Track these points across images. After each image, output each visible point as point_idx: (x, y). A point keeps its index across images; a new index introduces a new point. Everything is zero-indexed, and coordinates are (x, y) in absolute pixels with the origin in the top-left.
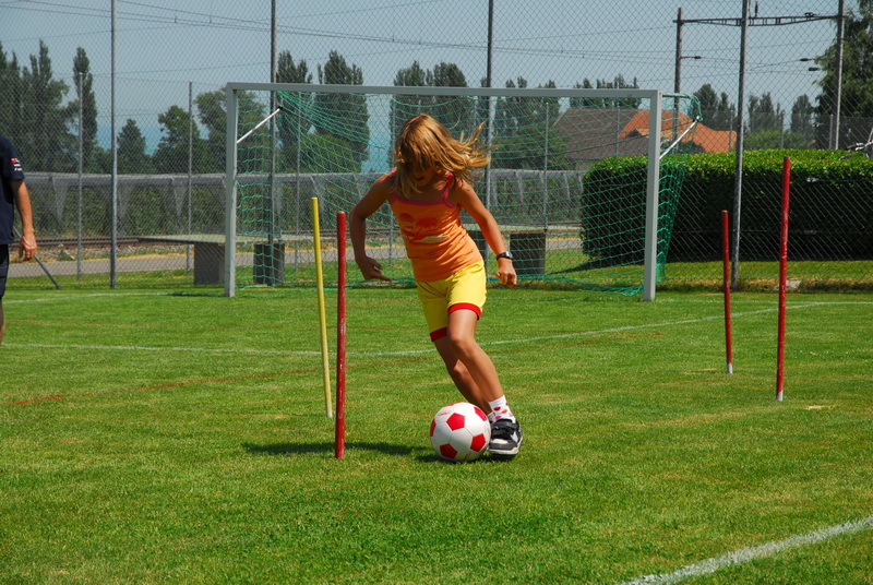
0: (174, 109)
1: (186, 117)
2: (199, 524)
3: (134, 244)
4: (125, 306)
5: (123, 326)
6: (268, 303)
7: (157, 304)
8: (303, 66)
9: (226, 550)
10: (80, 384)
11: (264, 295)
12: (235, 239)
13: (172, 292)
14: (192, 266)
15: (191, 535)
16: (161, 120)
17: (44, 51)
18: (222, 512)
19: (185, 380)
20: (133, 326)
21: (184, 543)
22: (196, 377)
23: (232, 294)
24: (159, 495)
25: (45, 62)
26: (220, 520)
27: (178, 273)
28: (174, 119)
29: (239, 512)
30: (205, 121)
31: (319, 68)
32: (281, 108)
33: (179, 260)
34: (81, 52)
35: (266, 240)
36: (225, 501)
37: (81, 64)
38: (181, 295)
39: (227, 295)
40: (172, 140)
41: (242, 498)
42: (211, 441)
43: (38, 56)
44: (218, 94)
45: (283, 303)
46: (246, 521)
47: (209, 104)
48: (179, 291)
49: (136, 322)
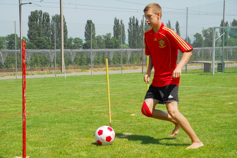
0: (197, 33)
1: (200, 35)
2: (217, 129)
3: (189, 63)
4: (190, 77)
5: (190, 82)
6: (223, 76)
7: (196, 77)
8: (227, 23)
9: (225, 136)
10: (183, 95)
11: (221, 75)
12: (214, 62)
13: (199, 74)
14: (203, 68)
15: (215, 132)
16: (194, 36)
17: (169, 22)
18: (222, 126)
19: (206, 94)
20: (192, 82)
21: (215, 134)
22: (209, 94)
23: (214, 74)
24: (206, 121)
25: (170, 24)
26: (222, 128)
27: (200, 70)
28: (197, 36)
29: (226, 126)
30: (204, 36)
31: (231, 23)
32: (226, 32)
33: (200, 67)
34: (177, 22)
35: (221, 62)
36: (222, 124)
37: (177, 25)
38: (202, 75)
39: (212, 75)
40: (197, 40)
41: (226, 123)
42: (216, 109)
43: (168, 23)
44: (207, 30)
45: (226, 76)
46: (228, 129)
47: (205, 32)
48: (201, 74)
49: (193, 81)
